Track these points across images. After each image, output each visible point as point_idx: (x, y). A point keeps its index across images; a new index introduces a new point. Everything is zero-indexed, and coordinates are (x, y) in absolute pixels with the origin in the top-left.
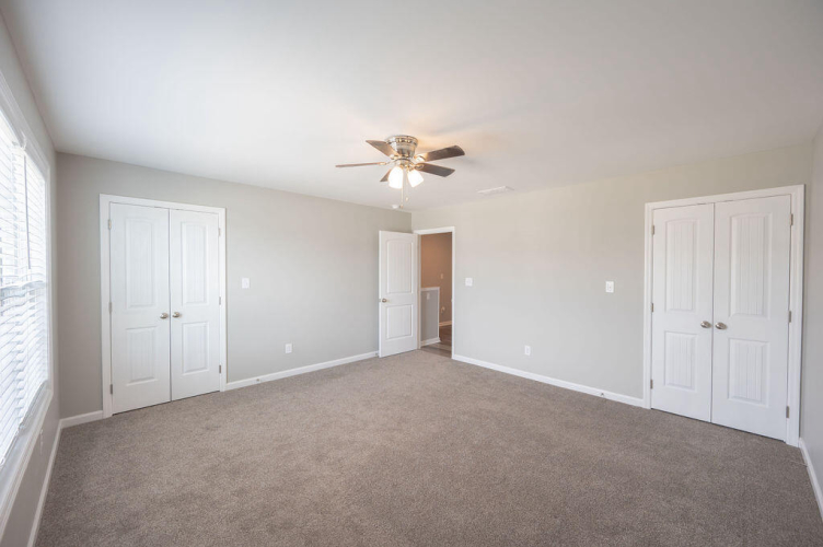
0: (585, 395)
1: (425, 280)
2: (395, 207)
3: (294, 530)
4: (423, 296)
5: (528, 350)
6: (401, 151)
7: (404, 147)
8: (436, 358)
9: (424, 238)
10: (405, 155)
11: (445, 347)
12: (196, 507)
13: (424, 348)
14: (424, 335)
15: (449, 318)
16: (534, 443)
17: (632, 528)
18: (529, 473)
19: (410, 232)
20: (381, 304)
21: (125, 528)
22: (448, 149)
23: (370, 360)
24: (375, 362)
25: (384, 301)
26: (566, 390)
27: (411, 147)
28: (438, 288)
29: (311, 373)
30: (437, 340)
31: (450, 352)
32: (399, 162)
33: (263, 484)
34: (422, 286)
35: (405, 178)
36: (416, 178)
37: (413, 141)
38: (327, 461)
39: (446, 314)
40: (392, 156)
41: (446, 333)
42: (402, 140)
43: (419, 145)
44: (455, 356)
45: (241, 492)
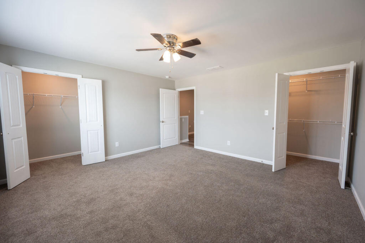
0: (254, 162)
1: (182, 113)
2: (167, 77)
3: (118, 229)
4: (181, 120)
5: (229, 143)
6: (169, 42)
7: (170, 40)
8: (187, 148)
9: (181, 93)
10: (171, 45)
11: (191, 143)
12: (68, 220)
13: (182, 144)
14: (181, 138)
15: (193, 130)
16: (233, 184)
17: (279, 220)
18: (231, 197)
19: (175, 90)
20: (161, 123)
21: (29, 233)
22: (193, 40)
23: (156, 149)
24: (159, 150)
25: (163, 122)
26: (246, 160)
27: (175, 41)
28: (188, 116)
29: (128, 156)
30: (187, 140)
31: (193, 145)
32: (168, 48)
33: (103, 208)
34: (181, 115)
35: (171, 57)
36: (177, 57)
37: (175, 38)
38: (135, 196)
39: (191, 129)
40: (164, 44)
41: (191, 137)
42: (169, 36)
43: (178, 40)
44: (196, 147)
45: (91, 212)
